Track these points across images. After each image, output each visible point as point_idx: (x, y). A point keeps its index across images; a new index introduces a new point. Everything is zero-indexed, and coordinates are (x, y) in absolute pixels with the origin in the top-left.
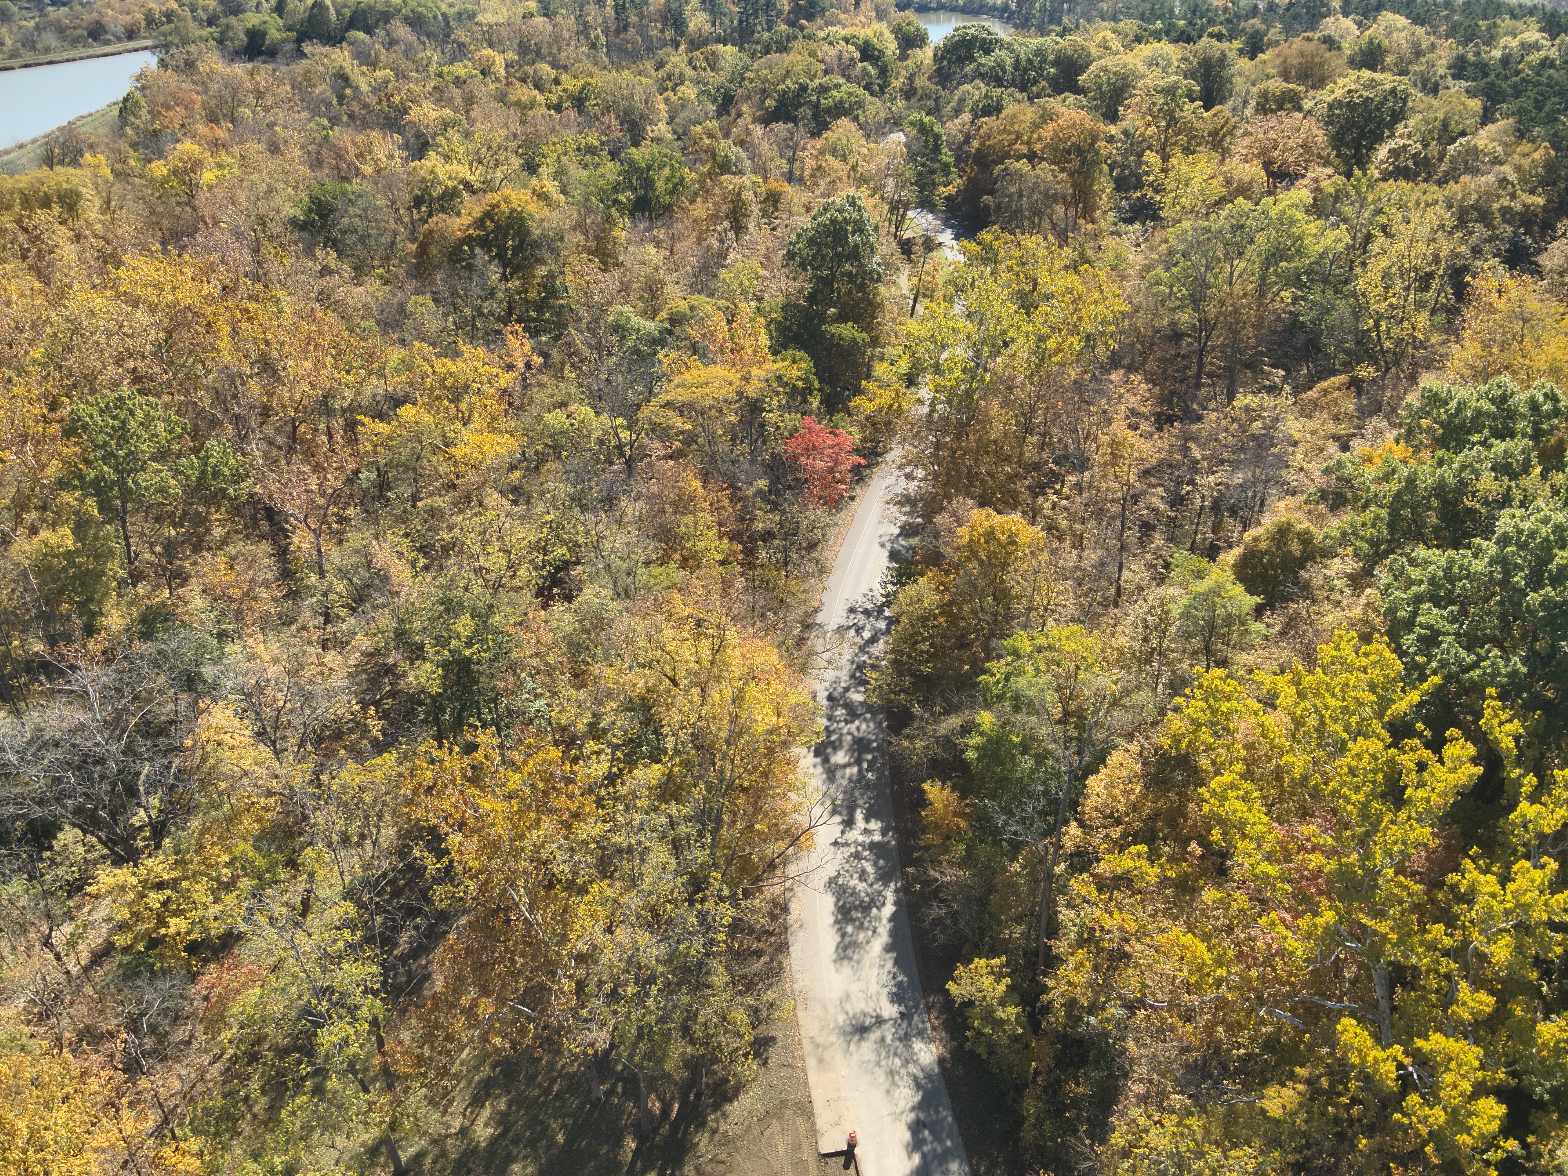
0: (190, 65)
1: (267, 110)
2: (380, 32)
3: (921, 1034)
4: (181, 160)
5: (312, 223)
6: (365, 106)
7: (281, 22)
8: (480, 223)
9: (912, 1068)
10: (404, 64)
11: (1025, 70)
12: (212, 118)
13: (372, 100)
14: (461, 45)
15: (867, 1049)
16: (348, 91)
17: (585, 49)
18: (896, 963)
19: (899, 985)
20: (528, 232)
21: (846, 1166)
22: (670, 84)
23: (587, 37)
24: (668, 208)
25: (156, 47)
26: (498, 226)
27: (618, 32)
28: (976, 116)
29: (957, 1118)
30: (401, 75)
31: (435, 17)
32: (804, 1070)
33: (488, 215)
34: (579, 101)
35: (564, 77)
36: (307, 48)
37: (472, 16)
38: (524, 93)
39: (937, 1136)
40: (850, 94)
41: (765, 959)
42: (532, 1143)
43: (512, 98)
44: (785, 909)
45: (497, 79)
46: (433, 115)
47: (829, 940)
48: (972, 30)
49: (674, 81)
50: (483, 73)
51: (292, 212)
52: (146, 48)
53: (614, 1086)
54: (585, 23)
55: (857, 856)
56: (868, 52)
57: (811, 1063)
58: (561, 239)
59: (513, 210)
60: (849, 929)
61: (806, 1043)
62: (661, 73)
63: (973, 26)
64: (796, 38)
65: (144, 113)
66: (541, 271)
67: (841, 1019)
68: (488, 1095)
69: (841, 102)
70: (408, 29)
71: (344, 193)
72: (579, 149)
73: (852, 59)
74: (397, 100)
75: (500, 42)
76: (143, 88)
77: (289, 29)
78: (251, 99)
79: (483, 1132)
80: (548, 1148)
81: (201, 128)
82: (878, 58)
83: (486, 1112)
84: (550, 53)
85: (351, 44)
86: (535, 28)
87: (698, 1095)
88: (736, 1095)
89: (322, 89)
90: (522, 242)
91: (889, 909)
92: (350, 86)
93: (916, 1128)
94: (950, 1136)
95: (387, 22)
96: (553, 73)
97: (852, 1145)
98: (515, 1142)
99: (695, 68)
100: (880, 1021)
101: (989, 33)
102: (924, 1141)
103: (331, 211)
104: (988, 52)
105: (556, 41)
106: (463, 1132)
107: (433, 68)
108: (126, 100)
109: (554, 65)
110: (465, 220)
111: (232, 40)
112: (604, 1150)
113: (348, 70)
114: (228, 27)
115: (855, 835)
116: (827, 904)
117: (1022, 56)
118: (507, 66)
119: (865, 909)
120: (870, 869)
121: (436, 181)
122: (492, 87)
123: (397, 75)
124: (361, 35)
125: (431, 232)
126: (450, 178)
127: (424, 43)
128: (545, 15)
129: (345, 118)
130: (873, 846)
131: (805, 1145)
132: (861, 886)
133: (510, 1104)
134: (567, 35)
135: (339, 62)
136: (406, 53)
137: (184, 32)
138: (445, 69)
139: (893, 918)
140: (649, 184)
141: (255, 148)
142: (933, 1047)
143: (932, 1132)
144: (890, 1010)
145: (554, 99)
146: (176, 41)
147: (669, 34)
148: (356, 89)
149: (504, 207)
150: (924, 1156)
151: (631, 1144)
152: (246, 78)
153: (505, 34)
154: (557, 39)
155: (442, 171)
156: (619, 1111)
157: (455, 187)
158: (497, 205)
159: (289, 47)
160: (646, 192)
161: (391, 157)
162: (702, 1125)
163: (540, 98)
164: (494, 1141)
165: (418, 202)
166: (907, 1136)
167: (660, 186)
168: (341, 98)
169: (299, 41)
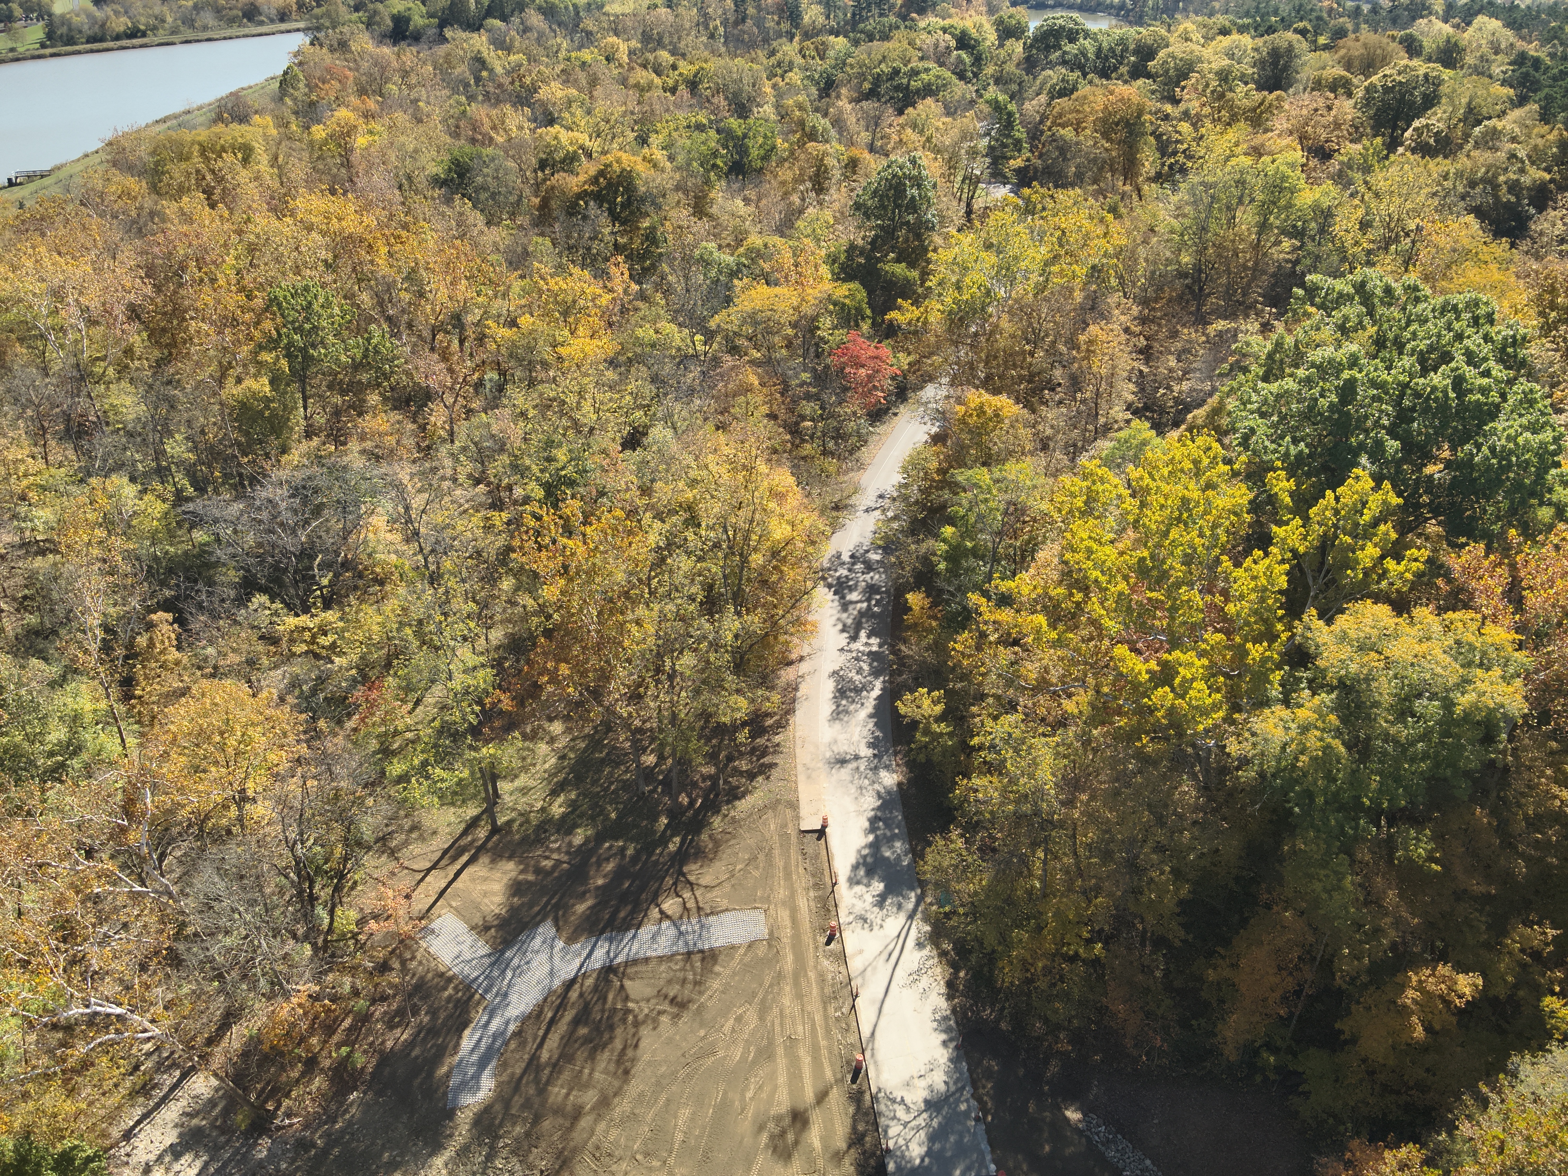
0: (343, 46)
1: (410, 87)
2: (515, 20)
3: (887, 767)
4: (338, 124)
5: (452, 180)
6: (500, 86)
7: (424, 9)
8: (595, 180)
9: (876, 786)
10: (536, 50)
11: (1106, 58)
12: (362, 92)
13: (506, 81)
14: (589, 34)
15: (845, 773)
16: (484, 74)
17: (704, 39)
18: (876, 724)
19: (876, 738)
20: (635, 189)
21: (819, 839)
22: (779, 71)
23: (707, 27)
24: (760, 171)
25: (308, 29)
26: (610, 184)
27: (736, 23)
28: (1052, 98)
29: (905, 817)
30: (532, 59)
31: (566, 8)
32: (796, 782)
33: (601, 173)
34: (693, 85)
35: (681, 63)
36: (448, 33)
37: (601, 7)
38: (642, 76)
39: (887, 826)
40: (938, 77)
41: (776, 718)
42: (593, 818)
43: (632, 81)
44: (796, 689)
45: (620, 65)
46: (559, 94)
47: (827, 707)
48: (1061, 21)
49: (784, 67)
50: (608, 59)
51: (435, 170)
52: (298, 30)
53: (655, 788)
54: (706, 15)
55: (857, 659)
56: (964, 41)
57: (801, 778)
58: (664, 196)
59: (624, 170)
60: (844, 702)
61: (799, 767)
62: (773, 61)
63: (1060, 17)
64: (898, 28)
65: (301, 85)
66: (646, 224)
67: (828, 754)
68: (563, 790)
69: (929, 84)
70: (541, 17)
71: (480, 157)
72: (689, 127)
73: (948, 48)
74: (528, 80)
75: (625, 31)
76: (300, 64)
77: (431, 15)
78: (397, 78)
79: (557, 809)
80: (604, 821)
81: (354, 100)
82: (973, 48)
83: (561, 799)
84: (671, 43)
85: (488, 31)
86: (658, 18)
87: (717, 795)
88: (743, 796)
89: (462, 70)
90: (629, 198)
91: (876, 692)
92: (486, 69)
93: (873, 821)
94: (898, 827)
95: (522, 10)
96: (671, 59)
97: (824, 827)
98: (580, 816)
99: (804, 57)
100: (857, 757)
101: (1076, 24)
102: (878, 828)
103: (468, 171)
104: (1072, 40)
105: (677, 31)
106: (543, 809)
107: (562, 55)
108: (286, 73)
109: (673, 53)
110: (582, 178)
111: (379, 24)
112: (645, 823)
113: (485, 54)
114: (376, 12)
115: (858, 646)
116: (829, 687)
117: (1105, 44)
118: (630, 53)
119: (858, 691)
120: (866, 667)
121: (559, 147)
122: (616, 72)
123: (529, 60)
124: (497, 23)
125: (553, 188)
126: (571, 144)
127: (555, 31)
128: (669, 7)
129: (480, 98)
130: (870, 653)
131: (790, 825)
132: (857, 678)
133: (578, 795)
134: (687, 25)
135: (478, 46)
136: (538, 40)
137: (334, 15)
138: (573, 54)
139: (878, 698)
140: (743, 150)
141: (401, 117)
142: (895, 776)
143: (885, 823)
144: (866, 752)
145: (671, 82)
146: (327, 24)
147: (785, 26)
148: (491, 71)
149: (616, 166)
150: (876, 837)
151: (664, 820)
152: (393, 58)
153: (630, 24)
154: (678, 30)
155: (565, 136)
156: (658, 802)
157: (575, 152)
158: (610, 165)
159: (432, 32)
160: (742, 158)
161: (520, 128)
162: (718, 812)
163: (657, 81)
164: (564, 816)
165: (543, 165)
166: (867, 824)
167: (754, 153)
168: (478, 79)
169: (442, 26)
